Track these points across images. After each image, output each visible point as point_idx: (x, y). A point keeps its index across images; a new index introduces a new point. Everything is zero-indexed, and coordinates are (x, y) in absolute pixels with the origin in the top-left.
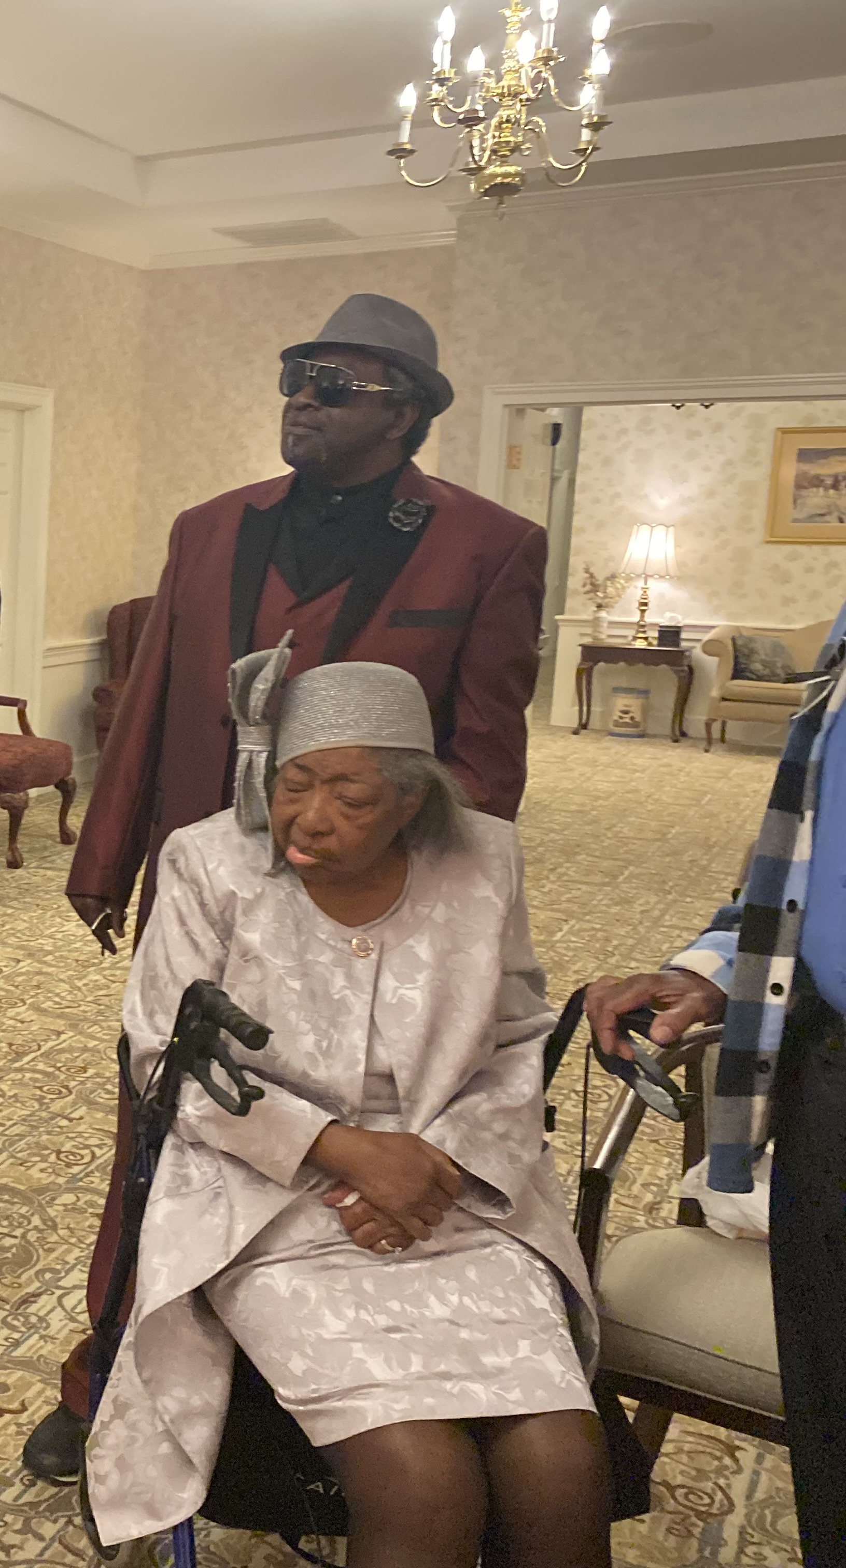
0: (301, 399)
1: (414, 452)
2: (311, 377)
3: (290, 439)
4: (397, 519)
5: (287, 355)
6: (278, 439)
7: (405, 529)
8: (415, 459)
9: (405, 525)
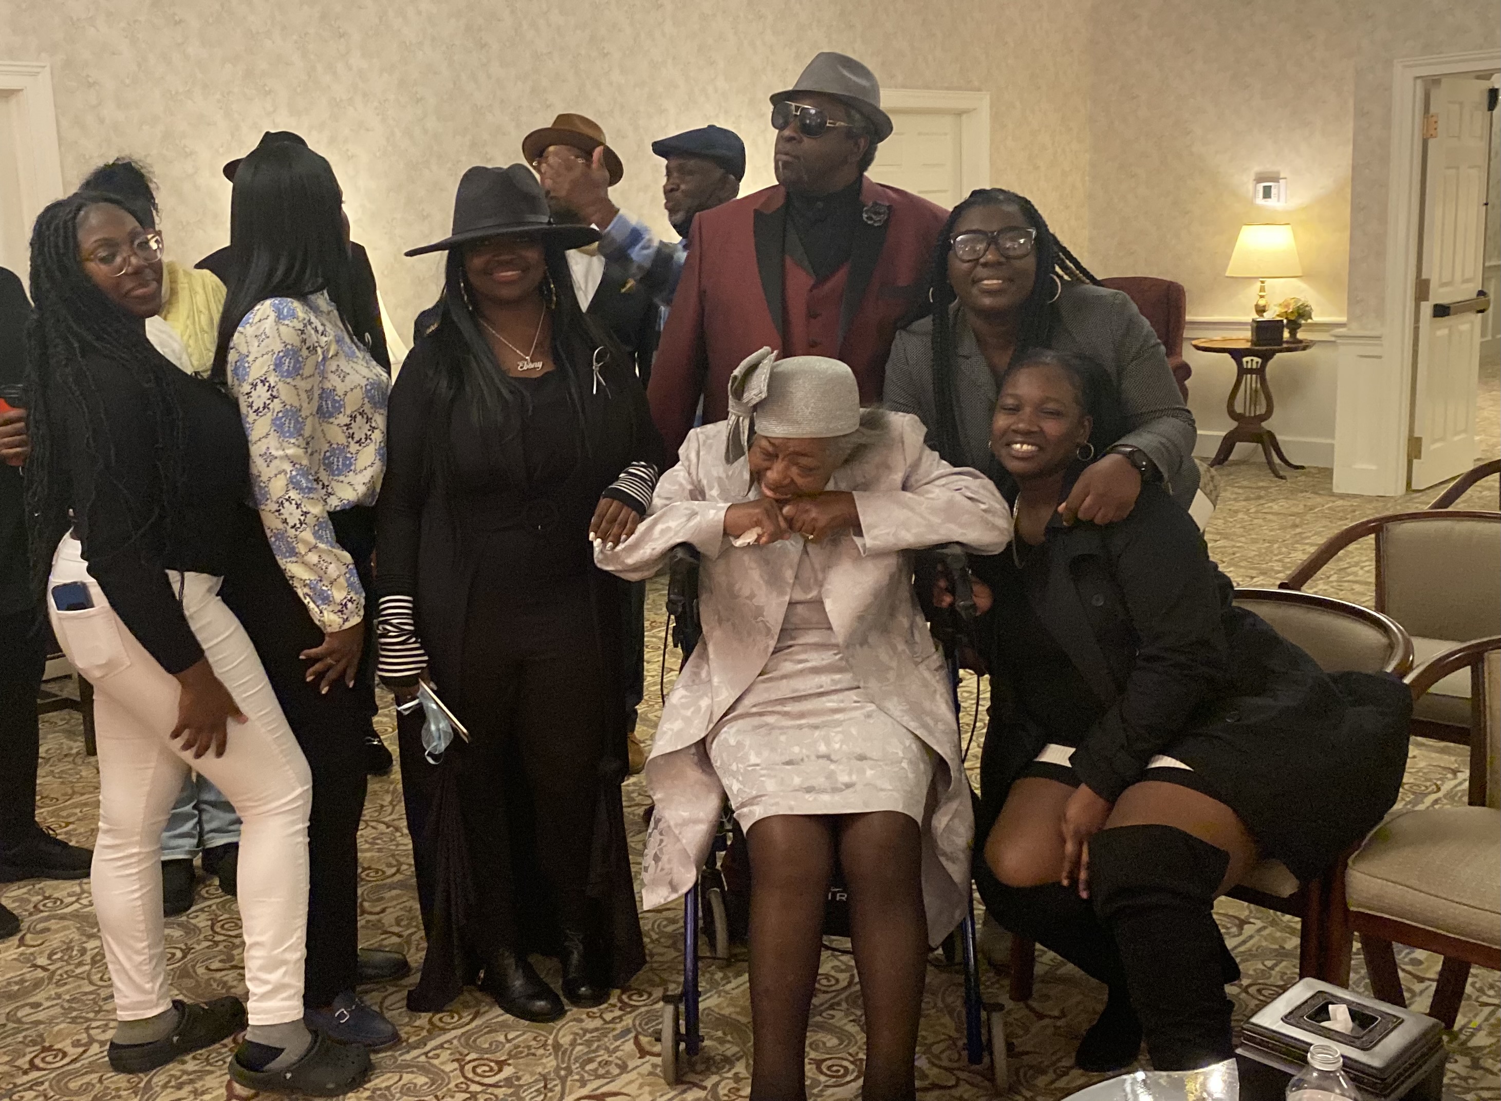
0: (787, 133)
1: (865, 169)
2: (796, 116)
3: (780, 164)
4: (869, 218)
5: (778, 100)
6: (772, 165)
7: (876, 225)
8: (866, 174)
9: (875, 222)
